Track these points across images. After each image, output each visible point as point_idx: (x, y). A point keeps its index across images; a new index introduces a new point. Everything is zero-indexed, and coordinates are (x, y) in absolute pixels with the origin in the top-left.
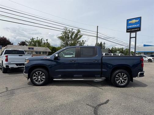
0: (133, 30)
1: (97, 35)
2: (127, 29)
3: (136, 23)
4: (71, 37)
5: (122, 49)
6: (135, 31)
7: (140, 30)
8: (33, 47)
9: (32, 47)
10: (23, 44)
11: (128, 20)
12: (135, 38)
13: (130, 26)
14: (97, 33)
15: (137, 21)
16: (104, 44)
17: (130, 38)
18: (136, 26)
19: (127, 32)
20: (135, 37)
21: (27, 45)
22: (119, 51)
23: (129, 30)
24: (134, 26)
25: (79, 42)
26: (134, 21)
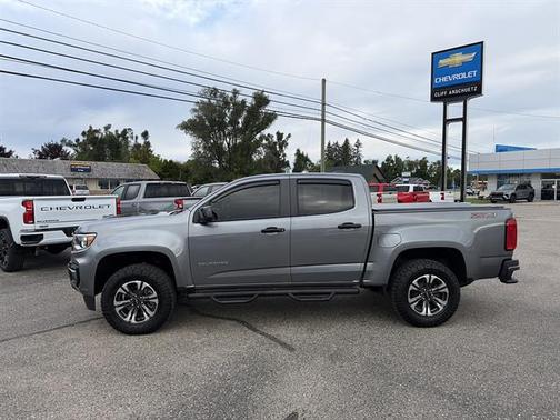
0: (457, 92)
1: (323, 115)
2: (434, 90)
3: (465, 67)
4: (234, 122)
5: (423, 163)
6: (464, 97)
7: (479, 92)
8: (88, 163)
9: (83, 163)
10: (53, 151)
11: (436, 56)
12: (461, 123)
13: (444, 79)
14: (324, 105)
15: (469, 57)
16: (358, 145)
17: (446, 122)
18: (464, 75)
19: (434, 99)
20: (464, 120)
21: (65, 157)
22: (410, 170)
23: (442, 94)
24: (456, 77)
25: (264, 142)
26: (458, 58)
